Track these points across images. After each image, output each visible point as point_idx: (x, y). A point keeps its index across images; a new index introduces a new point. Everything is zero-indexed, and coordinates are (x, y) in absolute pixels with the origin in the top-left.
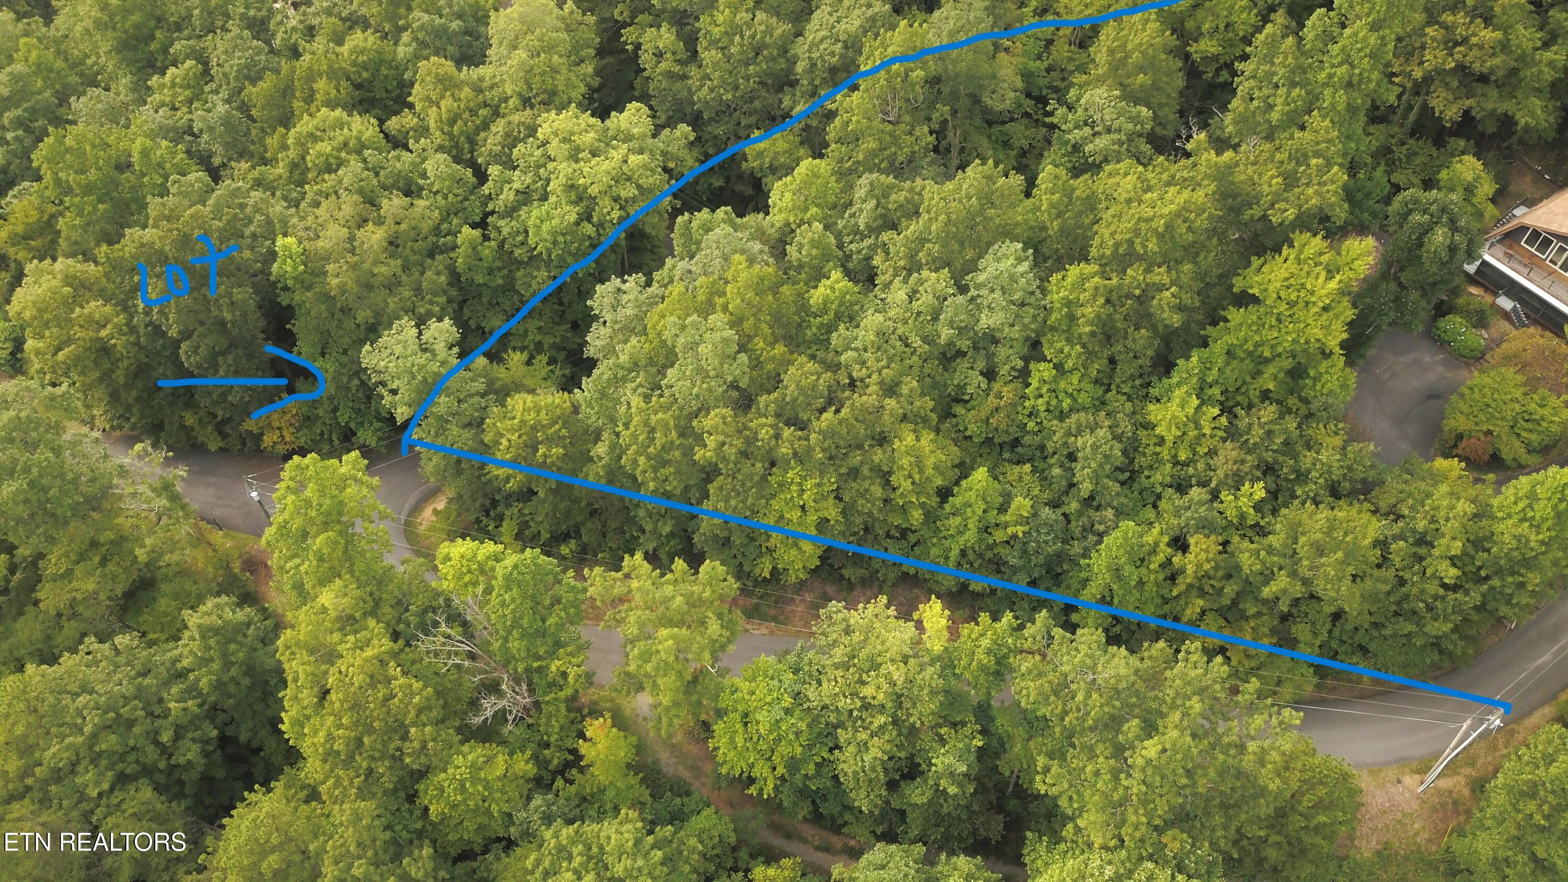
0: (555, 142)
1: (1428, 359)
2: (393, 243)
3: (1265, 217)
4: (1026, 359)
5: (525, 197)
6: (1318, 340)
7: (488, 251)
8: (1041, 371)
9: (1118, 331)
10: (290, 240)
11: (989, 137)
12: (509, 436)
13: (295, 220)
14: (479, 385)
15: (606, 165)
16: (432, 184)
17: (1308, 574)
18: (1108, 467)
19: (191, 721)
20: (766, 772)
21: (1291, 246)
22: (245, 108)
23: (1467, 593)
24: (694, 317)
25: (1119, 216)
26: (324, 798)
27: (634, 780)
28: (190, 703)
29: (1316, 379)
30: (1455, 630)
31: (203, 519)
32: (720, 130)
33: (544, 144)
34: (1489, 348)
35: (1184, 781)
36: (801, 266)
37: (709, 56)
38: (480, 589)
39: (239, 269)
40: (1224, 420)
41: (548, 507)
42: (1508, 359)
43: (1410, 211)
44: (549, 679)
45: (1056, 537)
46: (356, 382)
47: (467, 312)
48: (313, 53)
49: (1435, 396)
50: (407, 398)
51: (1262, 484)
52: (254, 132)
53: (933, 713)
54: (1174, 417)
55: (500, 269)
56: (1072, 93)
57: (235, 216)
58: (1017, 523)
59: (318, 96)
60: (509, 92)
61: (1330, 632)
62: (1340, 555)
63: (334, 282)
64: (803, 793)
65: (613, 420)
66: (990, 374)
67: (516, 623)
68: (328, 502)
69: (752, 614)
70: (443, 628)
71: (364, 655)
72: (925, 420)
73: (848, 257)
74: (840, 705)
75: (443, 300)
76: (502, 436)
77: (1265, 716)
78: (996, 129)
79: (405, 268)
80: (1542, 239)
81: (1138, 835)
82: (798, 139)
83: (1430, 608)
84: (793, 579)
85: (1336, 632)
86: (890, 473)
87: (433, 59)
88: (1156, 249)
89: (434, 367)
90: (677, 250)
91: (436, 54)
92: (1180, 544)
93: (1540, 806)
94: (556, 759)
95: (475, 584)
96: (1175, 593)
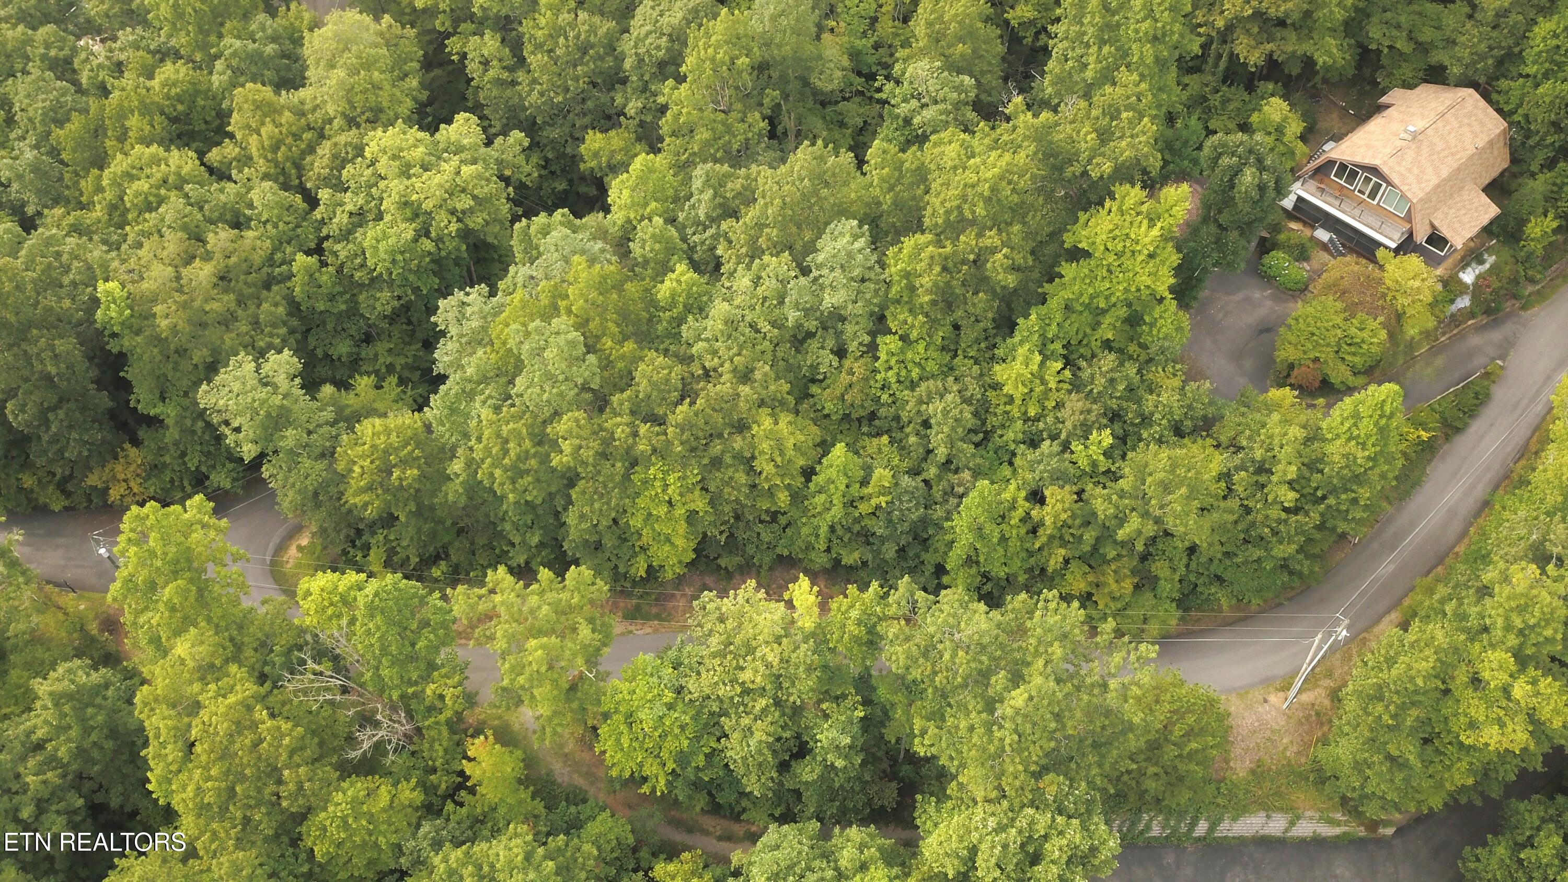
0: (384, 160)
1: (1257, 295)
2: (223, 279)
3: (1085, 173)
4: (873, 334)
5: (359, 218)
6: (1148, 287)
7: (326, 277)
8: (888, 344)
9: (958, 296)
10: (111, 285)
11: (824, 118)
12: (361, 463)
13: (116, 264)
14: (328, 414)
15: (438, 179)
16: (260, 214)
17: (1158, 513)
18: (960, 430)
19: (53, 794)
20: (655, 770)
21: (1113, 199)
22: (54, 153)
23: (1307, 514)
24: (538, 322)
25: (947, 185)
26: (201, 853)
27: (525, 795)
28: (50, 775)
29: (1152, 325)
30: (1300, 550)
31: (48, 582)
32: (554, 133)
33: (373, 164)
34: (1311, 280)
35: (1053, 725)
36: (646, 262)
37: (535, 60)
38: (344, 621)
39: (60, 320)
40: (1067, 373)
41: (412, 530)
42: (1329, 288)
43: (1220, 155)
44: (427, 703)
45: (918, 503)
46: (200, 424)
47: (312, 341)
48: (123, 90)
49: (1267, 330)
50: (251, 435)
51: (1108, 431)
52: (67, 176)
53: (812, 690)
54: (1019, 375)
55: (341, 294)
56: (897, 67)
57: (49, 265)
58: (881, 494)
59: (131, 134)
60: (332, 113)
61: (1187, 566)
62: (1184, 490)
63: (164, 323)
64: (697, 785)
65: (467, 436)
66: (841, 353)
67: (384, 650)
68: (174, 550)
69: (633, 615)
70: (310, 664)
71: (227, 702)
72: (782, 403)
73: (692, 249)
74: (720, 693)
75: (283, 331)
76: (355, 463)
77: (1124, 653)
78: (829, 109)
79: (241, 302)
80: (1348, 171)
81: (1017, 783)
82: (633, 136)
83: (1275, 533)
84: (669, 575)
85: (1193, 565)
86: (753, 458)
87: (249, 85)
88: (984, 213)
89: (277, 400)
90: (519, 256)
91: (254, 81)
92: (1037, 497)
93: (1387, 707)
94: (443, 782)
95: (339, 616)
96: (1037, 546)
